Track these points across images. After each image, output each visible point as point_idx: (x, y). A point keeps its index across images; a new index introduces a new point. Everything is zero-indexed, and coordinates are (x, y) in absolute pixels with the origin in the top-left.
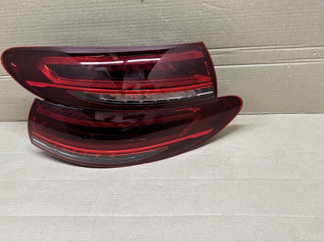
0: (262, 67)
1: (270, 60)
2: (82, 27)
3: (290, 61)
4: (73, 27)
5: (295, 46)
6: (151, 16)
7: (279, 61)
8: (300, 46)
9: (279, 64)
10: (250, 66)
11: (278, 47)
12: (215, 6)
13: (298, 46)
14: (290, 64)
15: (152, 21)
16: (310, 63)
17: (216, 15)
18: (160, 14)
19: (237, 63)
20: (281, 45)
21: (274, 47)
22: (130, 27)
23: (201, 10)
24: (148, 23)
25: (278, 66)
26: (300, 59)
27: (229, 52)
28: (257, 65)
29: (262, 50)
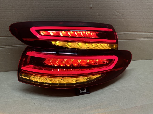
1: (134, 38)
3: (141, 38)
5: (143, 32)
6: (94, 16)
7: (137, 39)
8: (145, 32)
11: (138, 32)
12: (119, 13)
13: (144, 32)
14: (141, 40)
15: (94, 18)
16: (147, 39)
17: (119, 17)
18: (97, 15)
20: (139, 32)
21: (136, 32)
23: (113, 14)
26: (144, 38)
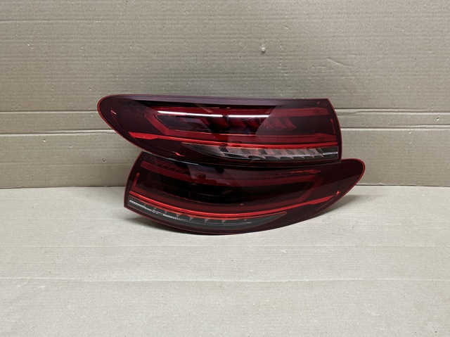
0: (382, 131)
1: (391, 125)
2: (192, 77)
3: (412, 126)
4: (180, 77)
5: (418, 110)
6: (270, 69)
7: (400, 126)
8: (423, 110)
9: (400, 130)
10: (370, 129)
11: (400, 110)
12: (339, 62)
14: (412, 129)
15: (271, 75)
16: (433, 130)
17: (339, 72)
18: (280, 68)
19: (356, 126)
21: (396, 110)
22: (245, 81)
23: (324, 66)
24: (266, 77)
25: (398, 132)
26: (422, 125)
27: (348, 114)
28: (376, 129)
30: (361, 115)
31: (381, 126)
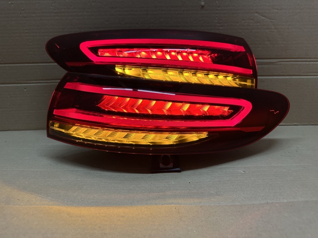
1: (304, 73)
10: (287, 77)
11: (312, 60)
12: (264, 16)
21: (308, 60)
23: (252, 20)
27: (271, 63)
29: (298, 63)
30: (281, 64)
31: (296, 74)
